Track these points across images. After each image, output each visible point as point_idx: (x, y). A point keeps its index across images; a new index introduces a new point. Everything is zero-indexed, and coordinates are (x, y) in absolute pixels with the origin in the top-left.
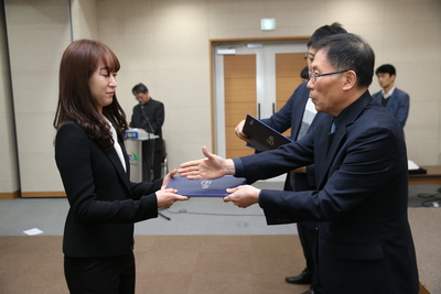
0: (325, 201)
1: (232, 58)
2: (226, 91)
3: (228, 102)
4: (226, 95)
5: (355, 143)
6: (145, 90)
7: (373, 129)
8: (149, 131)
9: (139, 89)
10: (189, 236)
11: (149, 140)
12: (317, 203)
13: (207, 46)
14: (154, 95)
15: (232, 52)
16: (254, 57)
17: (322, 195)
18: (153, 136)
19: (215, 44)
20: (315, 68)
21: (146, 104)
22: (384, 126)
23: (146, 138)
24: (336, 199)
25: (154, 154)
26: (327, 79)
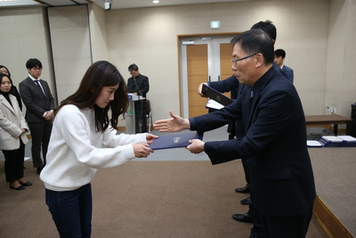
0: (246, 144)
1: (192, 47)
3: (189, 76)
4: (188, 71)
5: (263, 102)
6: (137, 69)
7: (274, 92)
8: (139, 95)
9: (133, 68)
10: (165, 162)
11: (140, 100)
12: (240, 146)
13: (176, 39)
14: (142, 72)
15: (192, 43)
16: (207, 45)
17: (245, 140)
18: (141, 98)
19: (181, 38)
20: (235, 56)
21: (137, 78)
22: (283, 89)
24: (254, 141)
25: (143, 110)
26: (244, 62)
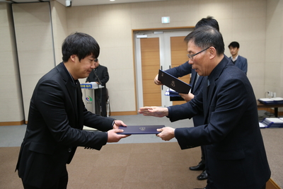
1: (146, 40)
2: (142, 59)
3: (143, 66)
4: (142, 62)
11: (99, 89)
13: (131, 33)
15: (145, 36)
16: (158, 38)
18: (101, 86)
19: (135, 32)
21: (96, 68)
22: (236, 78)
23: (97, 88)
25: (102, 97)
26: (199, 56)
